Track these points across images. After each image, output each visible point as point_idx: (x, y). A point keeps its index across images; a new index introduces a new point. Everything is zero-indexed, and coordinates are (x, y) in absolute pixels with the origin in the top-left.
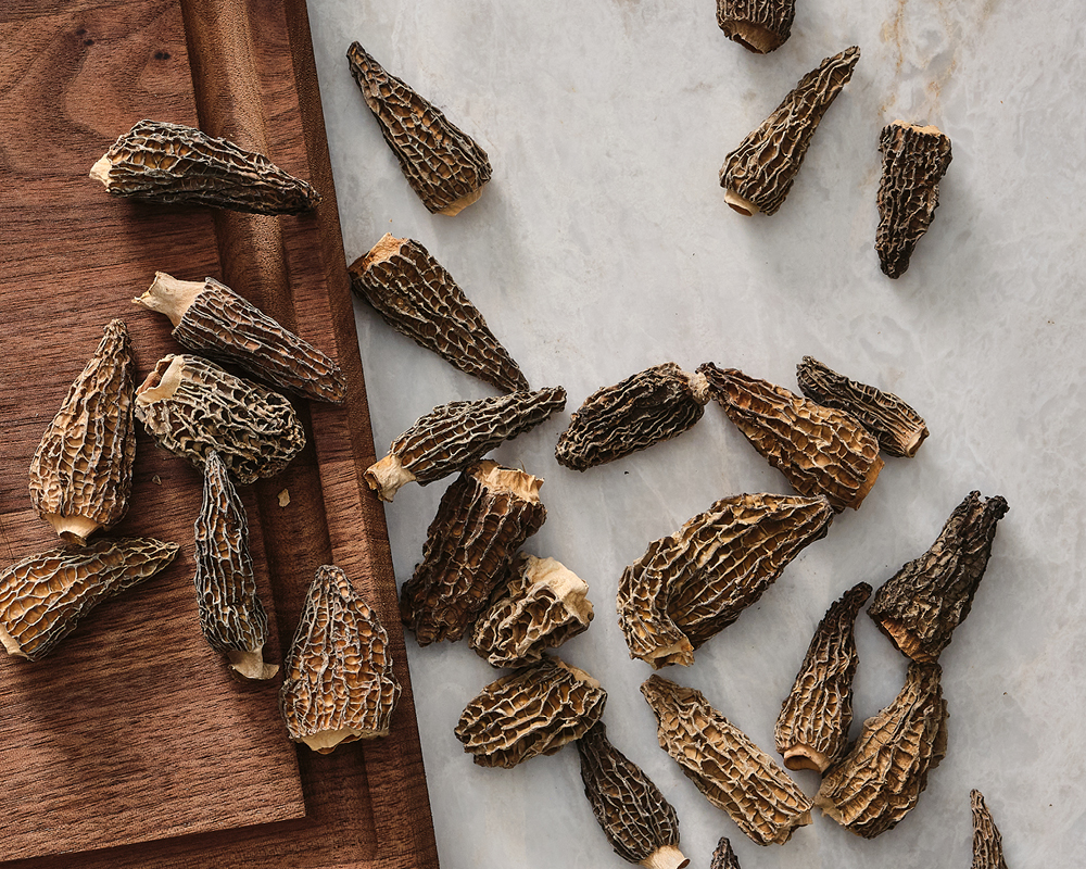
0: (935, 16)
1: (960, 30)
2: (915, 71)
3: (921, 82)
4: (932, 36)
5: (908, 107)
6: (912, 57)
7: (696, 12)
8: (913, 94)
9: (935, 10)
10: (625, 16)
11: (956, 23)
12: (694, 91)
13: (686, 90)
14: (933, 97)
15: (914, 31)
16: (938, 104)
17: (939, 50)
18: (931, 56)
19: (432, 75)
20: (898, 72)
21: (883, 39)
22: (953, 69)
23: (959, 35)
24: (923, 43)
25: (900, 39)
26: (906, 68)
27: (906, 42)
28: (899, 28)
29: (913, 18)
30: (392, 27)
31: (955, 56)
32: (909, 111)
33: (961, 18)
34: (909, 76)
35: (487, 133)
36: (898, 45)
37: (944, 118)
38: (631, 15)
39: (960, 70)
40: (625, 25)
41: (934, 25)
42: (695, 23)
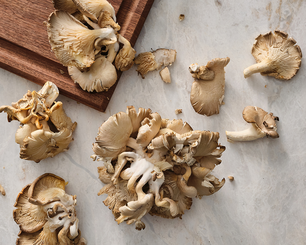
0: (288, 7)
1: (293, 10)
2: (283, 20)
3: (285, 22)
4: (287, 12)
5: (282, 28)
6: (283, 17)
7: (234, 8)
8: (283, 25)
9: (288, 6)
10: (219, 9)
11: (292, 9)
12: (235, 25)
13: (233, 25)
14: (288, 25)
15: (283, 11)
16: (289, 27)
17: (289, 15)
18: (287, 16)
19: (176, 23)
20: (280, 20)
21: (276, 13)
22: (292, 19)
23: (293, 11)
24: (285, 13)
25: (280, 13)
26: (281, 19)
27: (281, 13)
28: (280, 10)
29: (283, 8)
30: (167, 13)
31: (292, 16)
32: (282, 29)
33: (293, 8)
34: (282, 21)
35: (189, 36)
36: (280, 14)
37: (290, 30)
38: (220, 9)
39: (294, 19)
40: (219, 11)
41: (287, 9)
42: (234, 10)
